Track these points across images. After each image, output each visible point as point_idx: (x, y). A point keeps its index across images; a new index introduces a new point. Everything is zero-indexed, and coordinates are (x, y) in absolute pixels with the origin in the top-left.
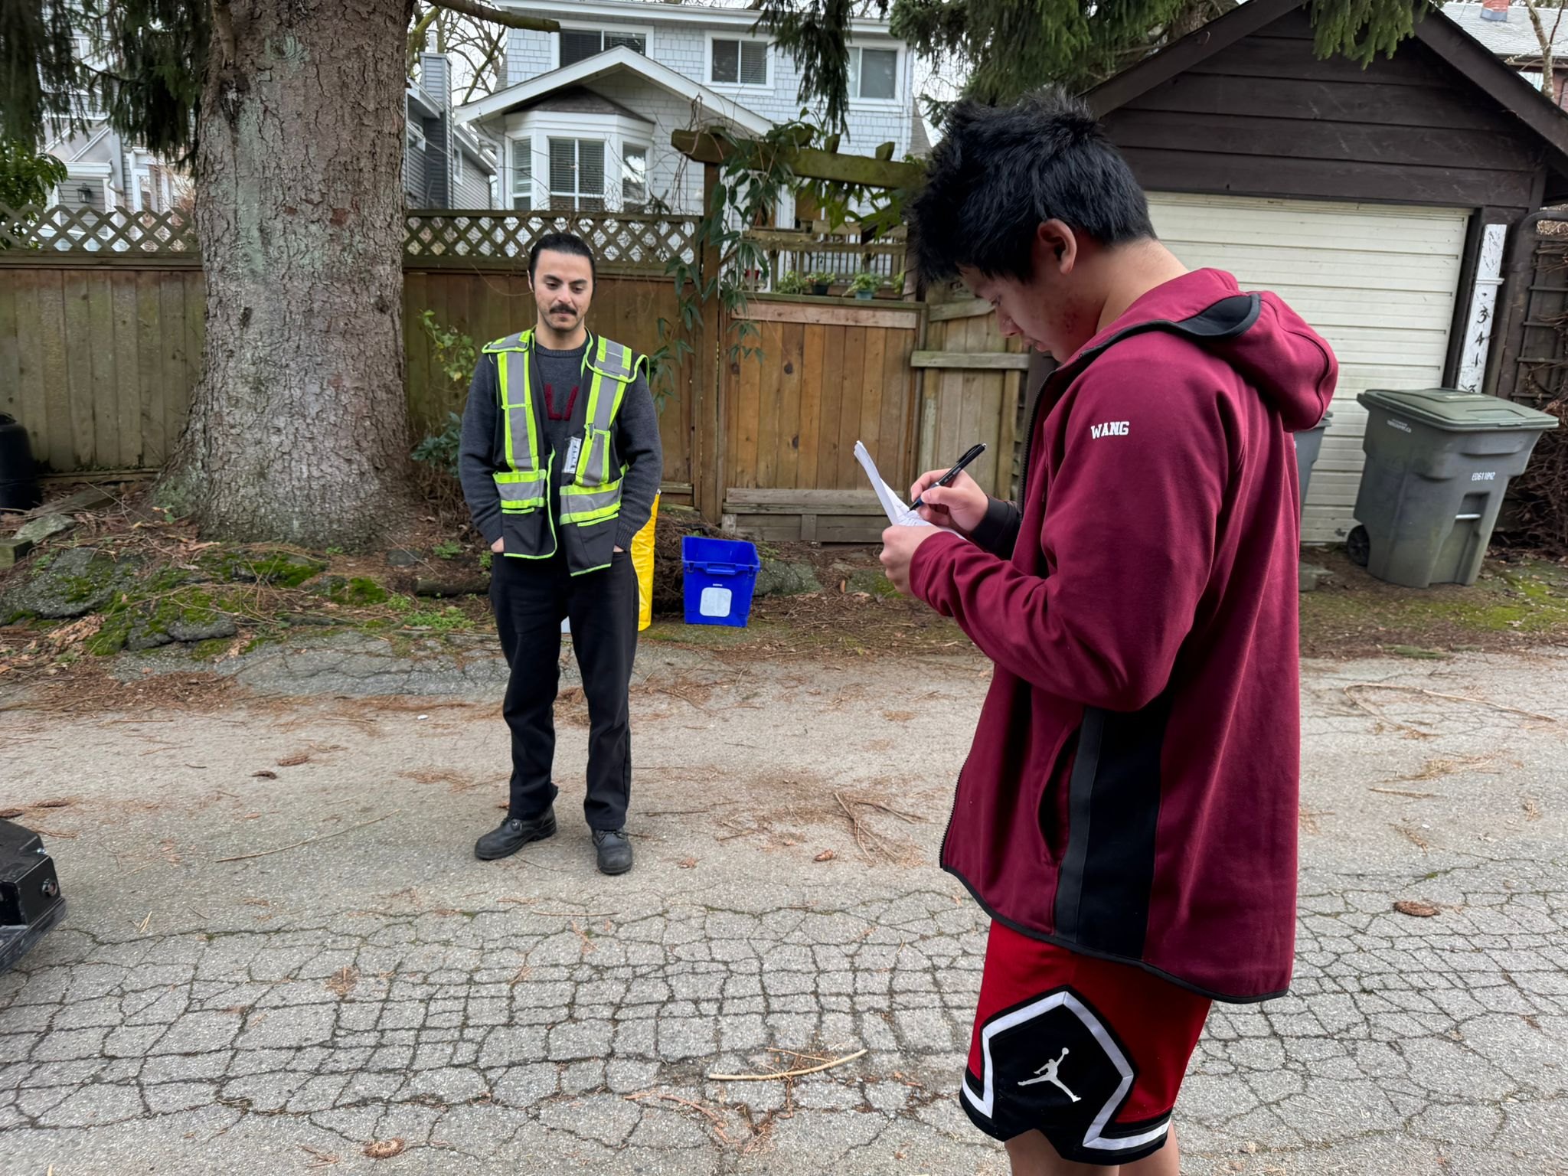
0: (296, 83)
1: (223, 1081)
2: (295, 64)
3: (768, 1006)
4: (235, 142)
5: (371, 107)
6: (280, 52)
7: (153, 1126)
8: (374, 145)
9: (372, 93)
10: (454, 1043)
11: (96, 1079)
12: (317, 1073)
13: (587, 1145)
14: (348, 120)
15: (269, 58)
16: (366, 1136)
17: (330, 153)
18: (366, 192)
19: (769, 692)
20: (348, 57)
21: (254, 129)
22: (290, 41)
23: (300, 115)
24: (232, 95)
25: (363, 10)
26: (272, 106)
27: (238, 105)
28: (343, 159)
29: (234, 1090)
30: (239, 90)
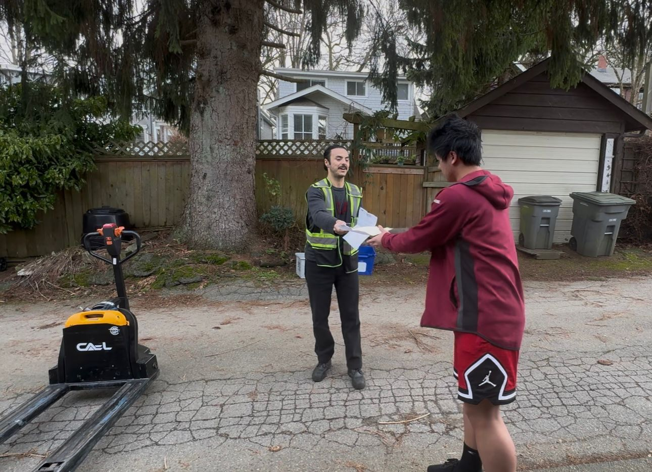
0: (223, 101)
1: (218, 429)
2: (223, 95)
3: (395, 400)
4: (202, 120)
5: (247, 108)
6: (218, 92)
7: (197, 443)
8: (247, 120)
9: (247, 104)
10: (293, 414)
11: (175, 429)
12: (249, 425)
13: (342, 446)
14: (239, 113)
15: (214, 94)
16: (269, 445)
17: (233, 123)
18: (245, 135)
19: (382, 297)
20: (240, 93)
21: (209, 116)
22: (221, 88)
23: (224, 111)
24: (202, 105)
25: (245, 78)
26: (215, 109)
27: (204, 108)
28: (237, 125)
29: (222, 431)
30: (204, 104)
